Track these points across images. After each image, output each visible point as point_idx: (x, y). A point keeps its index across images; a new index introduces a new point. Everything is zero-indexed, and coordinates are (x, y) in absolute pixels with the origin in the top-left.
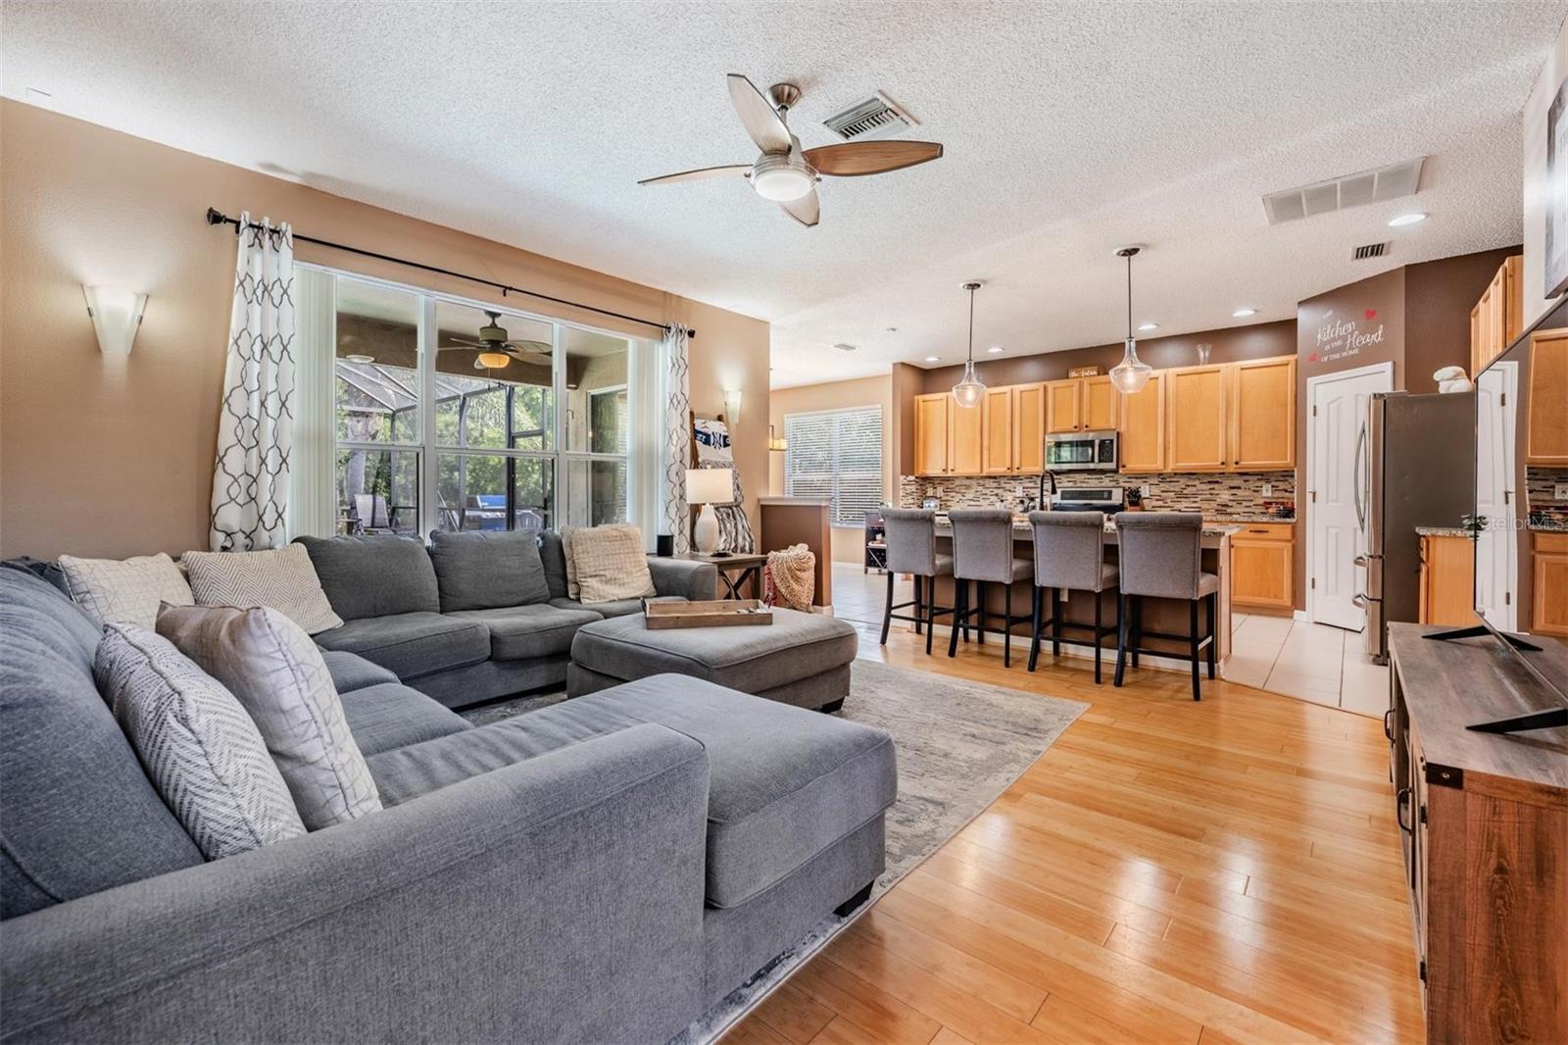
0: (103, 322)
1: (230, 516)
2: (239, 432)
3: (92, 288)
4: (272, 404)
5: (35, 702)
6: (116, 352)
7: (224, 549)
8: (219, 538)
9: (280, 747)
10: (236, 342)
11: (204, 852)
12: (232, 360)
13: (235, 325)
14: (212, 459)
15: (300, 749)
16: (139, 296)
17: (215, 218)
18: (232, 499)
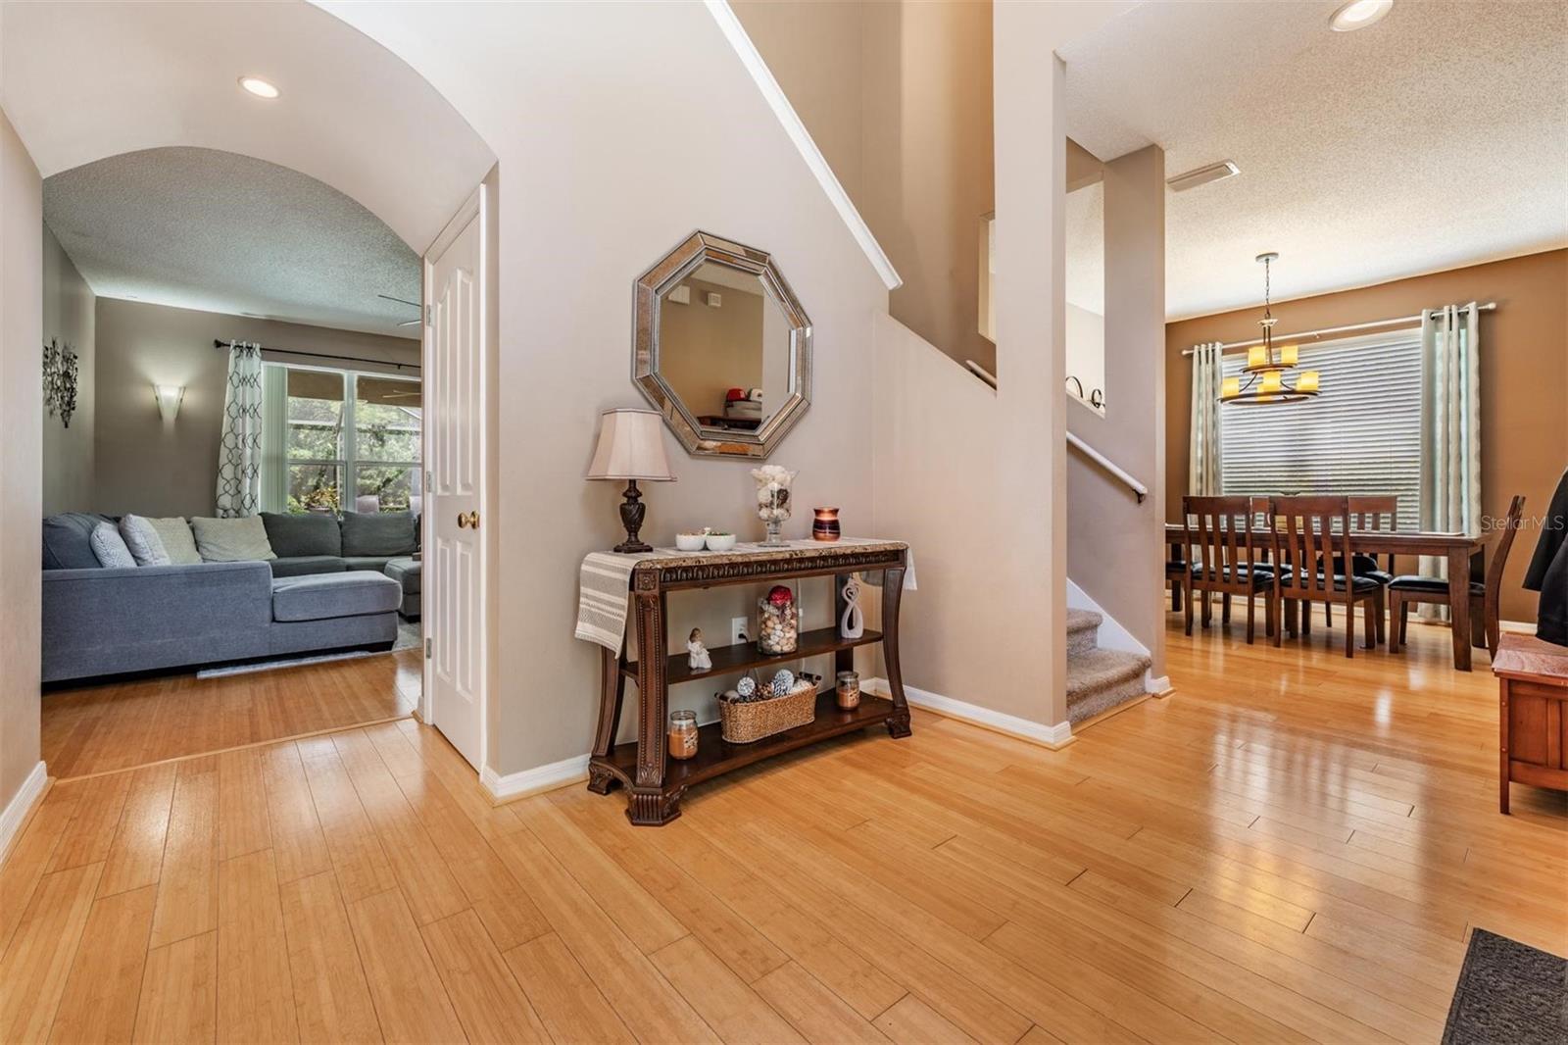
0: (163, 403)
1: (225, 501)
2: (230, 457)
3: (158, 387)
4: (249, 441)
5: (63, 527)
6: (169, 416)
7: (223, 517)
8: (221, 512)
9: (137, 555)
10: (228, 409)
11: (102, 567)
12: (226, 419)
13: (228, 399)
14: (216, 471)
15: (142, 556)
16: (180, 389)
17: (218, 344)
18: (226, 492)
